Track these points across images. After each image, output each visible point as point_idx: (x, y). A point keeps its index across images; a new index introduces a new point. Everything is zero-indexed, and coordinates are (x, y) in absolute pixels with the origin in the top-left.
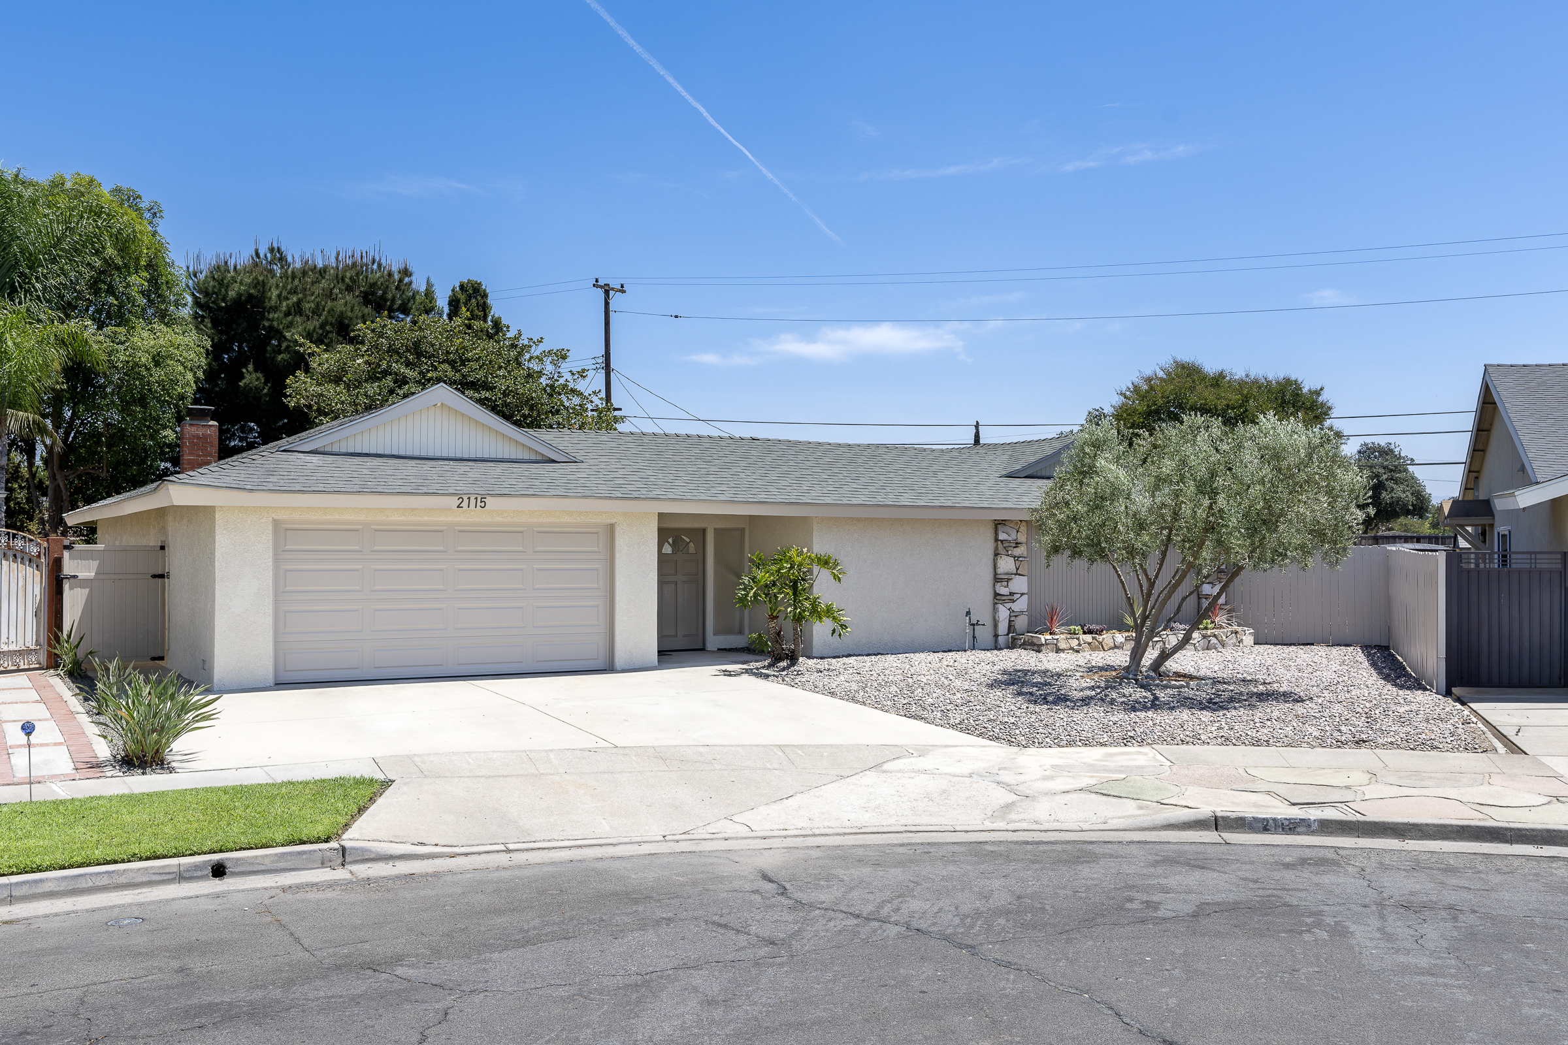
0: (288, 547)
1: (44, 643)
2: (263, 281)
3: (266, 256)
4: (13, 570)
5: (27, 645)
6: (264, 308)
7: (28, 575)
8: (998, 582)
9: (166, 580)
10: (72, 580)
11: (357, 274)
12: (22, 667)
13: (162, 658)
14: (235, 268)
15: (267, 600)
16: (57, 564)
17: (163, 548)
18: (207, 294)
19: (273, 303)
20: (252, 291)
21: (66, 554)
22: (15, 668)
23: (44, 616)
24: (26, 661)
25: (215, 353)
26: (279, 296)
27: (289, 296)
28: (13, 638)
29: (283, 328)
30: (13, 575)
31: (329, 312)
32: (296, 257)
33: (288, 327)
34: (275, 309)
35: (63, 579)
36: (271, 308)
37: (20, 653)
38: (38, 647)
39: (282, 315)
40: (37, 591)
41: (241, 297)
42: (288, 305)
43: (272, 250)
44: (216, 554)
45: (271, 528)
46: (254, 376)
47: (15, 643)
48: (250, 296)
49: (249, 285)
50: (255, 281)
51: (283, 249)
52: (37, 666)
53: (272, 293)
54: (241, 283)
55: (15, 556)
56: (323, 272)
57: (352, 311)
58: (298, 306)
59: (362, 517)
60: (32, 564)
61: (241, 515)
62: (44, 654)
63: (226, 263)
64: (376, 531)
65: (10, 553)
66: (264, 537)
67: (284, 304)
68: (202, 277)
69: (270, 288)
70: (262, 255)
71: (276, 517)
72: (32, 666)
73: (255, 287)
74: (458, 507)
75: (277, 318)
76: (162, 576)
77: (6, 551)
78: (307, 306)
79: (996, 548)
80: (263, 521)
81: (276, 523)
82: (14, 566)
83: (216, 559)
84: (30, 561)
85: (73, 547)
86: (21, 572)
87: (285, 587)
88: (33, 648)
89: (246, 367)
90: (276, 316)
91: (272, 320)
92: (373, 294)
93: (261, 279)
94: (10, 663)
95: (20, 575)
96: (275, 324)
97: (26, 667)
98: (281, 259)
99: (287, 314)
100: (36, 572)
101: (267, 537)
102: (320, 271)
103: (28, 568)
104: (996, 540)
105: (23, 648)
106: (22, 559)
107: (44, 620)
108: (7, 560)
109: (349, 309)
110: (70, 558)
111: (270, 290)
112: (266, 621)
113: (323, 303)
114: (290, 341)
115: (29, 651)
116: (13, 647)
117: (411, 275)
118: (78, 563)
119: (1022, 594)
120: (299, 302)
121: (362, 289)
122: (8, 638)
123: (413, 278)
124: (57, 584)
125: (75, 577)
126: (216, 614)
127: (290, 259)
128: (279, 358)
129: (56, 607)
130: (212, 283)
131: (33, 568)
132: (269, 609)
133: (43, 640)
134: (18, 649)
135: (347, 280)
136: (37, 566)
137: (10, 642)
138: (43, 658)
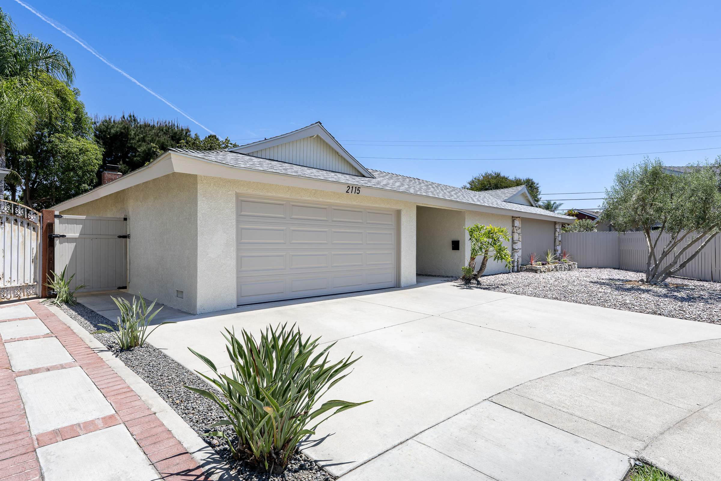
0: (243, 213)
1: (39, 281)
2: (128, 127)
3: (127, 119)
4: (14, 230)
5: (26, 282)
6: (128, 138)
7: (26, 234)
8: (514, 244)
9: (128, 239)
10: (61, 238)
11: (169, 129)
12: (22, 298)
13: (125, 288)
14: (114, 121)
15: (232, 249)
16: (50, 227)
17: (125, 219)
18: (100, 132)
19: (132, 137)
20: (123, 131)
21: (57, 221)
22: (17, 298)
23: (40, 262)
24: (25, 293)
25: (105, 155)
26: (135, 134)
27: (139, 134)
28: (14, 277)
29: (137, 147)
30: (15, 234)
31: (157, 141)
32: (141, 120)
33: (139, 146)
34: (133, 139)
35: (54, 237)
36: (131, 138)
37: (21, 288)
38: (36, 283)
39: (136, 142)
40: (34, 245)
41: (117, 133)
42: (139, 138)
43: (130, 116)
44: (198, 214)
45: (235, 198)
46: (123, 166)
47: (16, 281)
48: (122, 133)
49: (121, 128)
50: (124, 127)
51: (135, 116)
52: (35, 296)
53: (132, 133)
54: (117, 127)
55: (16, 220)
56: (153, 127)
57: (167, 142)
58: (144, 139)
59: (287, 196)
60: (29, 227)
61: (215, 188)
62: (39, 288)
63: (110, 119)
64: (293, 206)
65: (12, 218)
66: (230, 205)
67: (137, 137)
68: (98, 125)
69: (131, 130)
70: (126, 118)
71: (238, 191)
72: (30, 297)
73: (124, 129)
74: (347, 192)
75: (134, 143)
76: (125, 237)
77: (8, 216)
78: (147, 139)
79: (513, 230)
80: (230, 193)
81: (237, 195)
82: (15, 227)
83: (198, 218)
84: (28, 224)
85: (62, 217)
86: (21, 232)
87: (241, 239)
88: (31, 284)
89: (119, 162)
90: (133, 142)
91: (132, 143)
92: (175, 137)
93: (126, 126)
94: (12, 295)
95: (20, 234)
96: (133, 145)
97: (26, 297)
98: (134, 120)
99: (138, 141)
100: (33, 232)
101: (232, 205)
102: (152, 126)
103: (26, 229)
104: (513, 226)
105: (23, 284)
106: (22, 223)
107: (40, 265)
108: (9, 223)
109: (166, 141)
110: (60, 223)
111: (131, 131)
112: (232, 263)
113: (155, 138)
114: (140, 152)
115: (28, 287)
116: (14, 284)
117: (190, 132)
118: (66, 226)
119: (520, 249)
120: (144, 137)
121: (171, 135)
122: (10, 278)
123: (191, 133)
124: (50, 240)
125: (63, 236)
126: (199, 258)
127: (138, 121)
128: (135, 159)
129: (49, 257)
130: (103, 127)
131: (31, 229)
132: (234, 255)
133: (39, 278)
134: (19, 285)
135: (164, 131)
136: (34, 228)
137: (12, 281)
138: (39, 290)
